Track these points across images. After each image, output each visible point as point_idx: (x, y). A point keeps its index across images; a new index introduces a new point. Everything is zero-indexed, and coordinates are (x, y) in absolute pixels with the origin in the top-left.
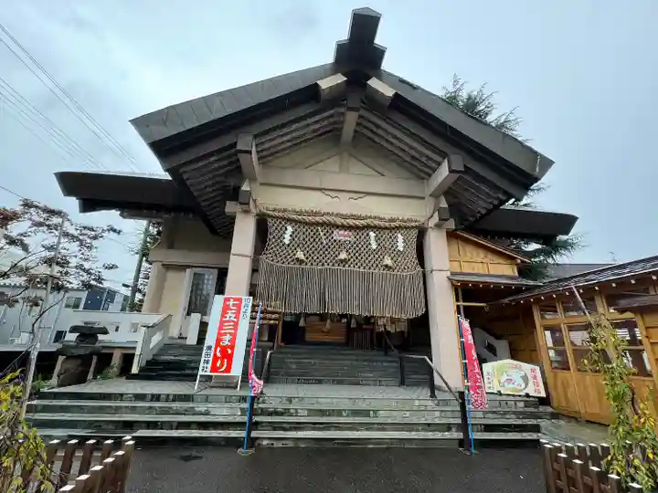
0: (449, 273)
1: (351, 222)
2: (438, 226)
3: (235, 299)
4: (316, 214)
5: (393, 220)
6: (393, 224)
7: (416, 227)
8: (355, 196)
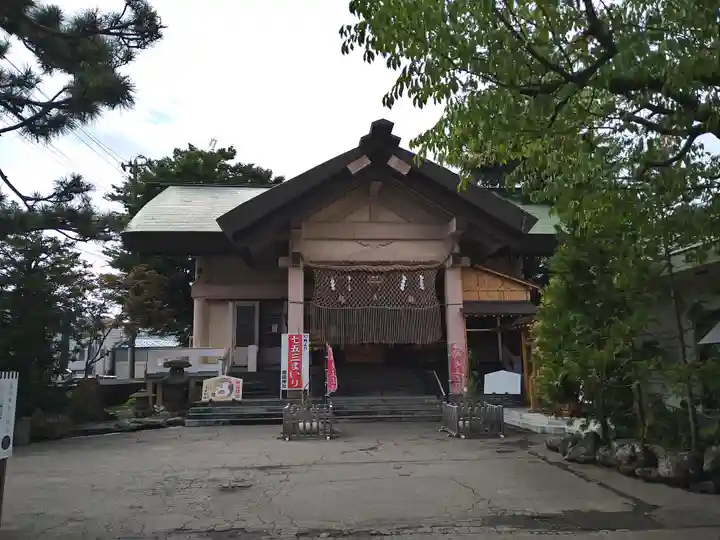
0: (462, 306)
1: (381, 268)
2: (453, 267)
3: (297, 336)
4: (352, 263)
5: (415, 264)
6: (415, 268)
7: (436, 268)
8: (384, 243)
